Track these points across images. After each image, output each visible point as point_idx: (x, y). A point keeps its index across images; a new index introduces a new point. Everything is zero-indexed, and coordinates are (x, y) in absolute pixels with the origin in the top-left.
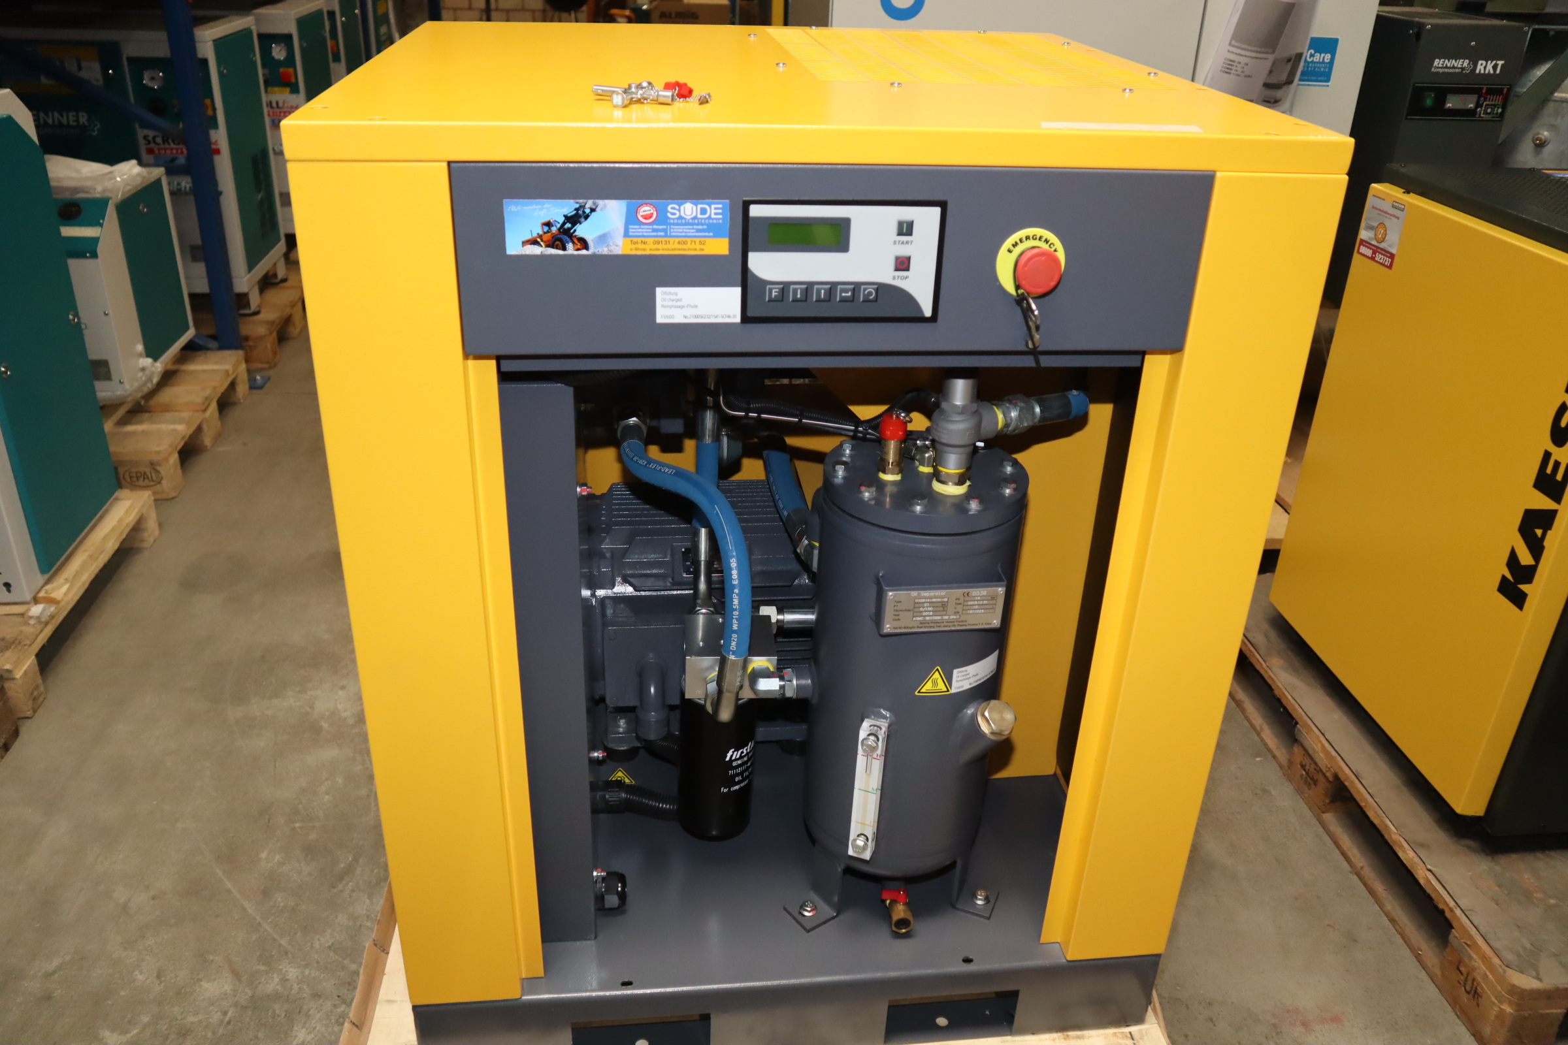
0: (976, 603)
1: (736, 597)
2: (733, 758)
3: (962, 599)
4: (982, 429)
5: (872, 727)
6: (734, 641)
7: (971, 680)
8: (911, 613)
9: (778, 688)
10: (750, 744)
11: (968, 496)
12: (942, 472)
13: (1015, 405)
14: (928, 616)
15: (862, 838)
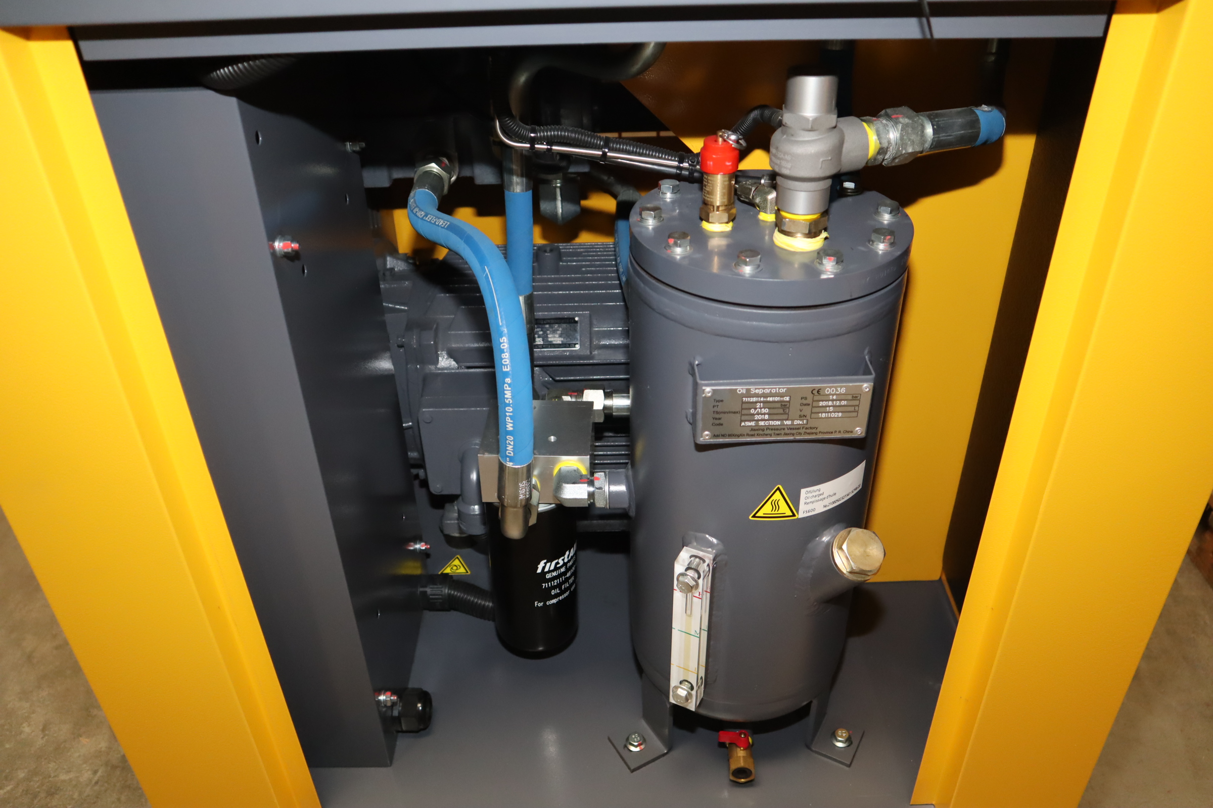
0: (830, 403)
1: (508, 388)
2: (546, 569)
3: (810, 396)
4: (844, 150)
5: (692, 559)
6: (510, 444)
7: (826, 502)
8: (738, 415)
9: (585, 496)
10: (567, 553)
11: (821, 254)
12: (785, 218)
13: (896, 123)
14: (762, 420)
15: (686, 686)
